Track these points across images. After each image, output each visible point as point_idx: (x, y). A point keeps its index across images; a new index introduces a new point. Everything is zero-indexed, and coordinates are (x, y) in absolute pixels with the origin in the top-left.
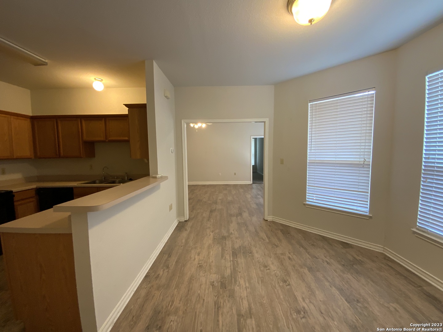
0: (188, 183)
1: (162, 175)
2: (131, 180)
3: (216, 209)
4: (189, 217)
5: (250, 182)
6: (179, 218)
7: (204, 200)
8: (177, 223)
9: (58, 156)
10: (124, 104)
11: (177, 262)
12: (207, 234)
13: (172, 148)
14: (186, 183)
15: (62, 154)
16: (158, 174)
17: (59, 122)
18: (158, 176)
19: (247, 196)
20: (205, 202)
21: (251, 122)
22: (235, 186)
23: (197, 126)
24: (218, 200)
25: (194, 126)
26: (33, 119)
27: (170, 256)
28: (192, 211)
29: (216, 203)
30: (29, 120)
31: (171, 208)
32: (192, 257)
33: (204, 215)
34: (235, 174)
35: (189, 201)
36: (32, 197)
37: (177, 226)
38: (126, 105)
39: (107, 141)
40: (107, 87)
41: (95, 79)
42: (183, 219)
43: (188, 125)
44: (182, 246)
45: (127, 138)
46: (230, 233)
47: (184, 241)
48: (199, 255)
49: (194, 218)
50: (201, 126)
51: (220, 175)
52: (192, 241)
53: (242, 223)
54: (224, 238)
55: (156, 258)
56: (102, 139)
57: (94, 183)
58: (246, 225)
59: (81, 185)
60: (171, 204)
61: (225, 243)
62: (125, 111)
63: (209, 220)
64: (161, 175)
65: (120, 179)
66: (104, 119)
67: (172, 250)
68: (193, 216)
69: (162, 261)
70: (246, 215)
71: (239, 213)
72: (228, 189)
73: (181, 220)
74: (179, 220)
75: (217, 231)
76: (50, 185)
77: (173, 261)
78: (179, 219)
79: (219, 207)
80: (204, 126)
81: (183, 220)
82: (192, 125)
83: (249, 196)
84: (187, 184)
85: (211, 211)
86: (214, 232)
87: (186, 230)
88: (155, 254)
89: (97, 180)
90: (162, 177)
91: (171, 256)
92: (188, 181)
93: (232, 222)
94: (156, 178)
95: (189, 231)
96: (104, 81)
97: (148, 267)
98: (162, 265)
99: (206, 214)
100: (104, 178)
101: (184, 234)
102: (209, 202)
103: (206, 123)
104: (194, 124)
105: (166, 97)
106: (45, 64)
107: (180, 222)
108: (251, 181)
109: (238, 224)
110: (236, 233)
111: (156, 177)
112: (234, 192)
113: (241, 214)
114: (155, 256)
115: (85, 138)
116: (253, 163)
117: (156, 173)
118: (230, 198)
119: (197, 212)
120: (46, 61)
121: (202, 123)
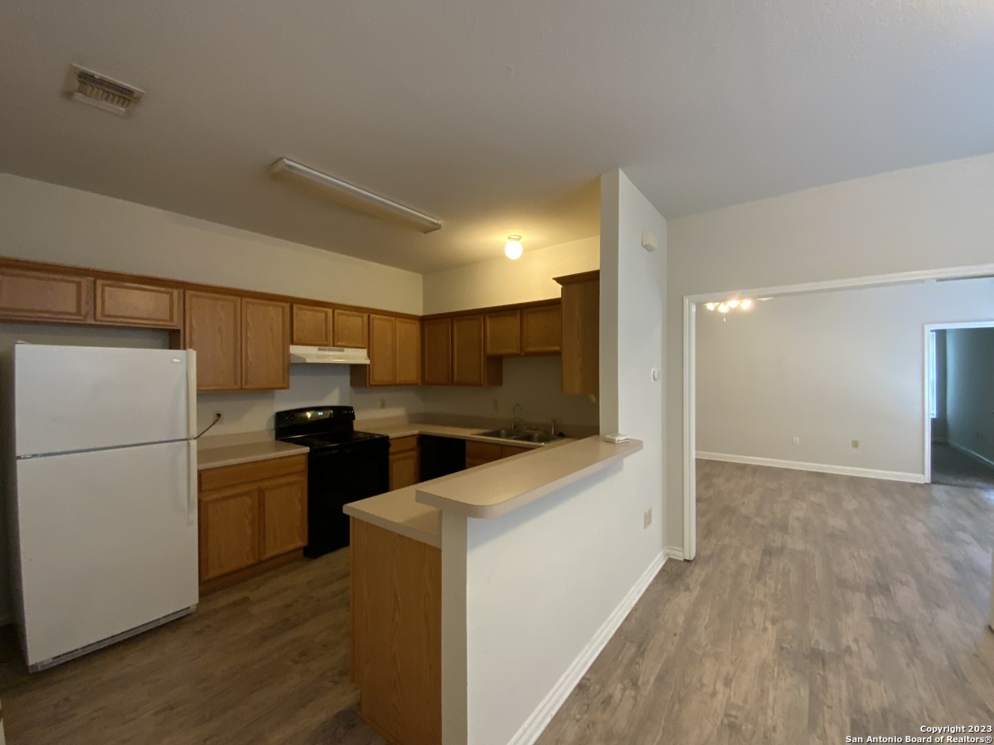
0: (696, 454)
1: (629, 437)
2: (561, 435)
3: (782, 548)
4: (697, 554)
5: (921, 476)
6: (669, 548)
7: (743, 510)
8: (664, 562)
9: (451, 382)
10: (553, 279)
11: (660, 678)
12: (754, 624)
13: (656, 369)
14: (691, 454)
15: (455, 379)
16: (619, 432)
17: (455, 323)
18: (617, 439)
19: (909, 526)
20: (747, 518)
21: (922, 281)
22: (855, 483)
23: (724, 308)
24: (791, 521)
25: (717, 307)
26: (424, 320)
27: (641, 652)
28: (705, 537)
29: (784, 528)
30: (418, 322)
31: (648, 520)
32: (705, 680)
33: (743, 557)
34: (855, 444)
35: (697, 505)
36: (412, 450)
37: (663, 570)
38: (559, 280)
39: (522, 354)
40: (528, 250)
41: (509, 238)
42: (681, 554)
43: (700, 306)
44: (675, 635)
45: (558, 348)
46: (843, 647)
47: (681, 620)
48: (727, 683)
49: (711, 556)
50: (739, 305)
51: (798, 442)
52: (706, 628)
53: (893, 622)
54: (817, 657)
55: (605, 643)
56: (515, 350)
57: (497, 434)
58: (909, 636)
59: (476, 437)
60: (650, 511)
61: (824, 679)
62: (555, 292)
63: (759, 578)
64: (624, 438)
65: (540, 432)
66: (519, 312)
67: (647, 635)
68: (708, 552)
69: (620, 659)
70: (907, 596)
71: (878, 583)
72: (826, 488)
73: (674, 555)
74: (668, 554)
75: (791, 624)
76: (436, 432)
77: (649, 670)
78: (668, 551)
79: (796, 543)
80: (746, 305)
81: (679, 556)
82: (710, 306)
83: (917, 529)
84: (694, 456)
85: (768, 552)
86: (778, 625)
87: (688, 589)
88: (604, 634)
89: (503, 429)
90: (627, 443)
91: (643, 653)
92: (696, 450)
93: (848, 609)
94: (614, 443)
95: (696, 593)
96: (523, 239)
97: (586, 663)
98: (620, 671)
99: (750, 557)
100: (514, 427)
101: (683, 601)
102: (760, 521)
103: (754, 298)
104: (717, 304)
105: (646, 247)
106: (437, 227)
107: (670, 561)
108: (923, 473)
109: (875, 621)
110: (867, 653)
111: (614, 440)
112: (851, 504)
113: (889, 590)
114: (605, 638)
115: (489, 350)
116: (931, 411)
117: (615, 430)
118: (836, 522)
119: (719, 543)
120: (439, 222)
121: (741, 298)
